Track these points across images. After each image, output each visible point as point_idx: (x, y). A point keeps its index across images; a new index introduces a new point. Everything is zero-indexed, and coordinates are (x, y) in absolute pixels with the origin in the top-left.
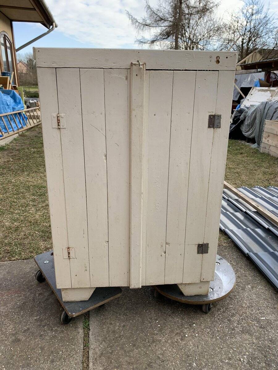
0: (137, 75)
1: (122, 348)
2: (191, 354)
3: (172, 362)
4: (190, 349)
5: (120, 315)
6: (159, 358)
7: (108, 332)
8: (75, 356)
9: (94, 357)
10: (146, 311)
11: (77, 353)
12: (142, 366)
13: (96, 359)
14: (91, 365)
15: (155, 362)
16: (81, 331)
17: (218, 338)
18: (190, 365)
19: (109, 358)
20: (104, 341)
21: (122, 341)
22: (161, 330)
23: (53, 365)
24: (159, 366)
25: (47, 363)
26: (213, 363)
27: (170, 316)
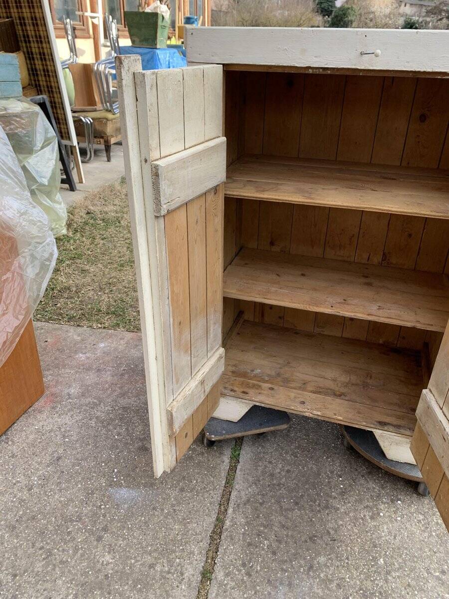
1: (278, 502)
2: (380, 544)
3: (347, 546)
4: (381, 537)
5: (287, 453)
6: (329, 533)
7: (264, 473)
8: (211, 492)
9: (237, 502)
10: (327, 458)
11: (215, 488)
12: (301, 537)
13: (238, 505)
14: (230, 511)
15: (322, 537)
16: (226, 459)
17: (434, 534)
18: (375, 559)
19: (256, 510)
20: (255, 483)
21: (281, 492)
22: (343, 493)
23: (182, 495)
24: (327, 544)
25: (176, 490)
26: (412, 570)
27: (363, 476)
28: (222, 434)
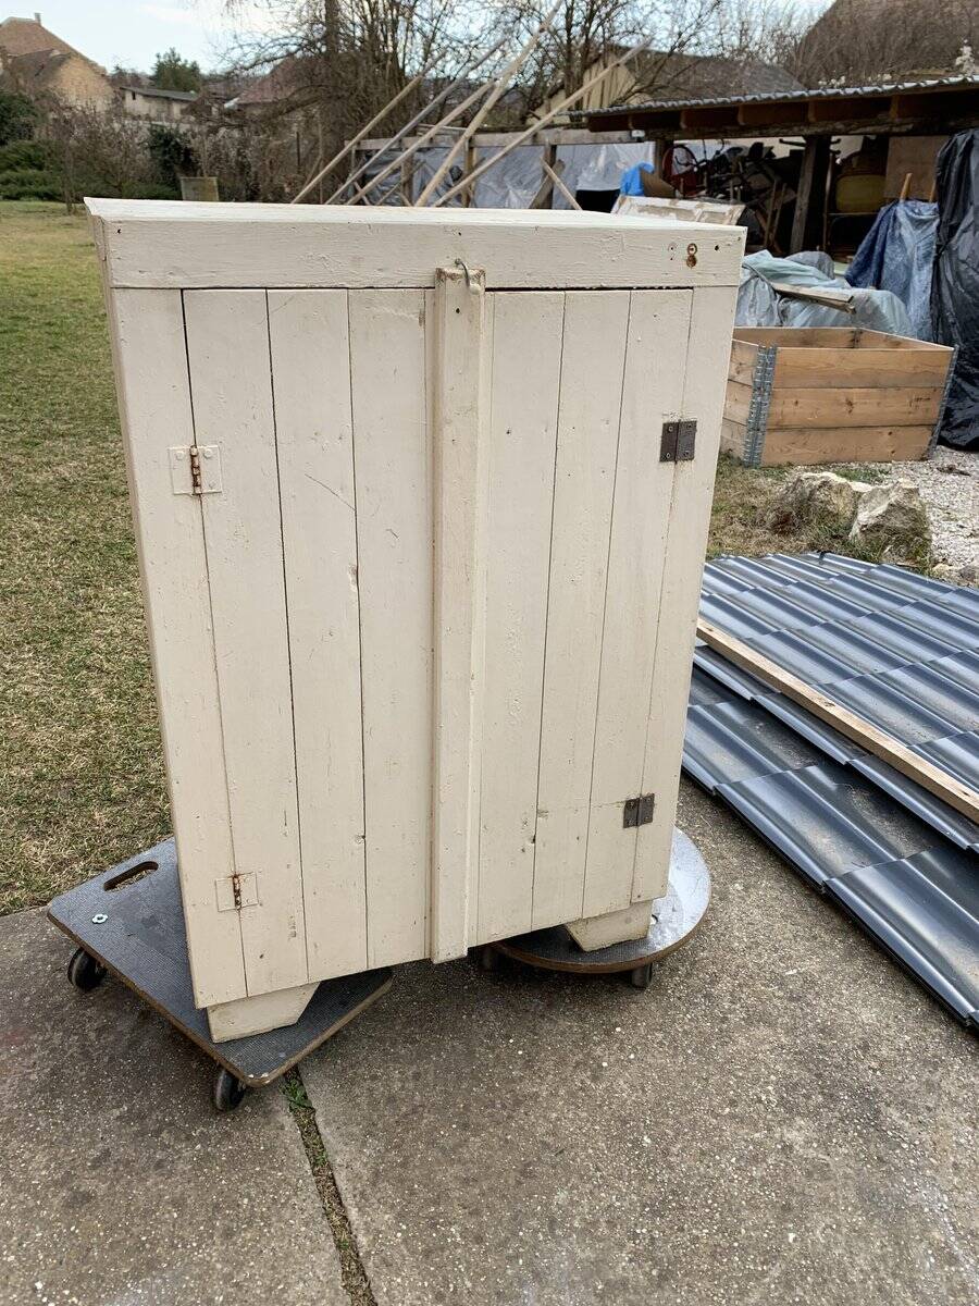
0: (458, 311)
1: (432, 1143)
2: (630, 1114)
3: (585, 1149)
4: (624, 1102)
5: (393, 1045)
6: (546, 1145)
7: (373, 1104)
8: (294, 1200)
9: (355, 1189)
10: (469, 1015)
11: (296, 1189)
12: (506, 1182)
13: (362, 1193)
14: (353, 1214)
15: (539, 1159)
16: (287, 1120)
17: (690, 1052)
18: (637, 1143)
19: (402, 1181)
20: (370, 1133)
21: (425, 1121)
22: (528, 1064)
23: (235, 1244)
24: (554, 1167)
25: (214, 1243)
26: (694, 1125)
27: (542, 1016)
28: (280, 1062)
